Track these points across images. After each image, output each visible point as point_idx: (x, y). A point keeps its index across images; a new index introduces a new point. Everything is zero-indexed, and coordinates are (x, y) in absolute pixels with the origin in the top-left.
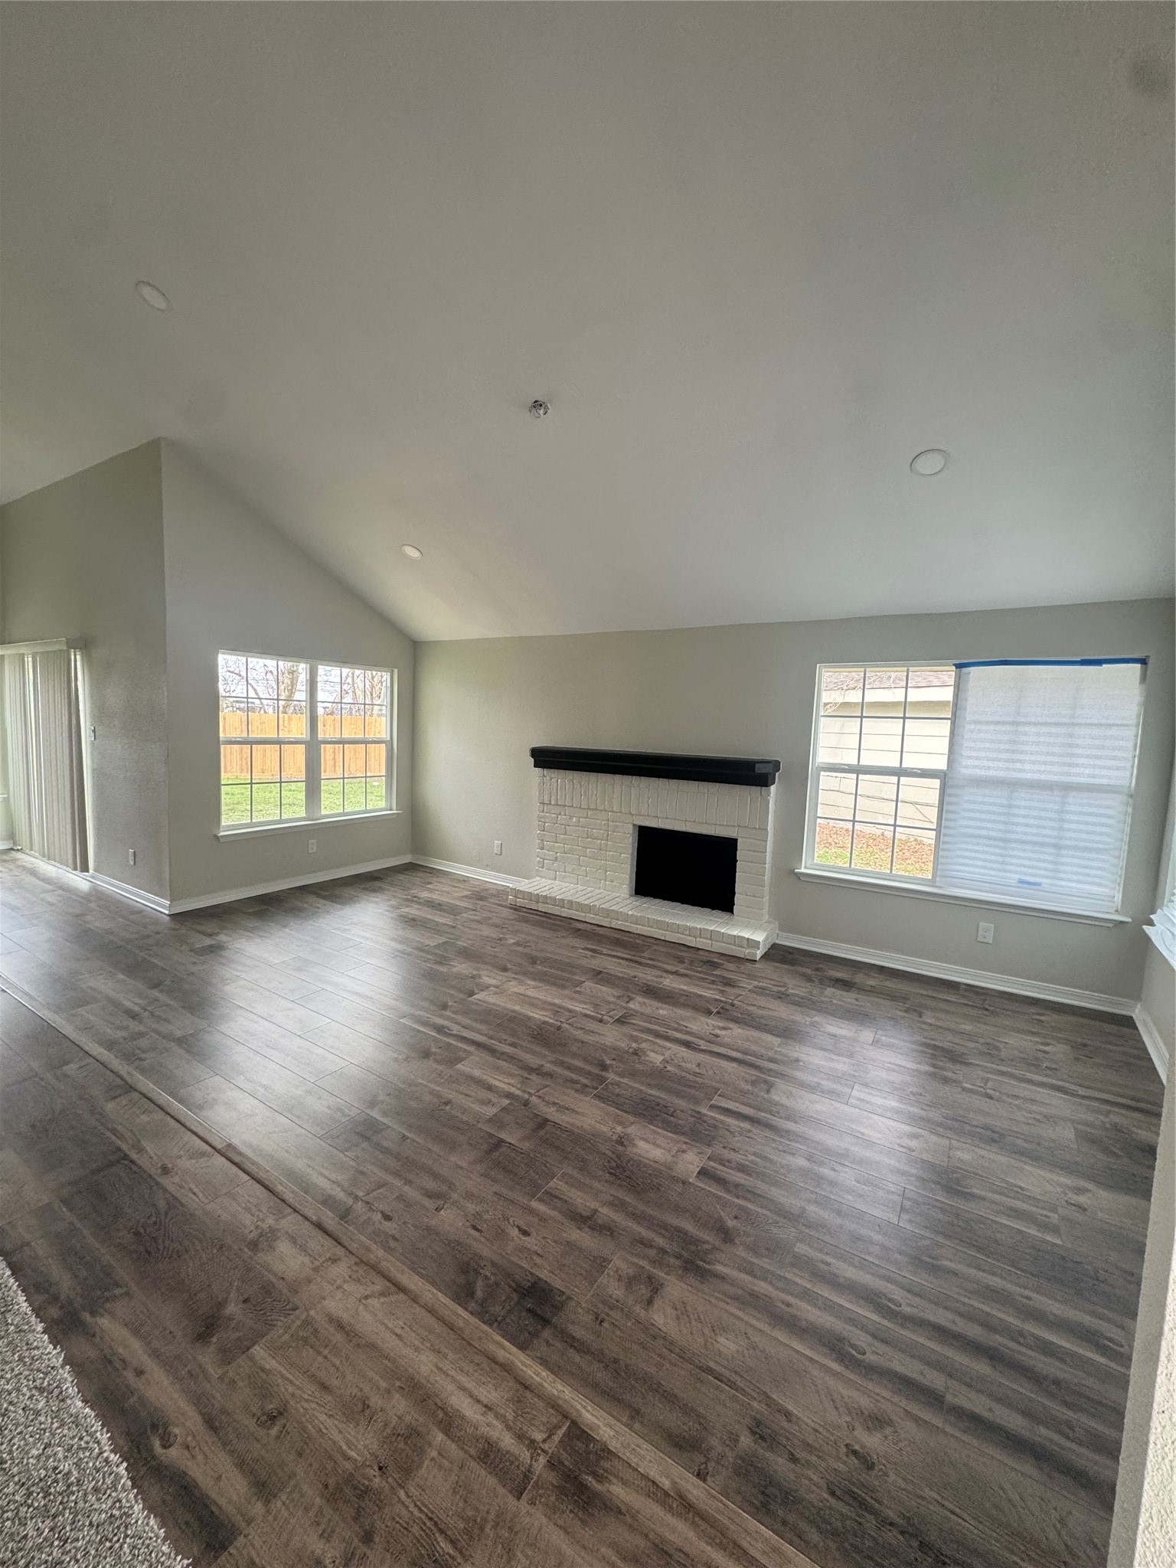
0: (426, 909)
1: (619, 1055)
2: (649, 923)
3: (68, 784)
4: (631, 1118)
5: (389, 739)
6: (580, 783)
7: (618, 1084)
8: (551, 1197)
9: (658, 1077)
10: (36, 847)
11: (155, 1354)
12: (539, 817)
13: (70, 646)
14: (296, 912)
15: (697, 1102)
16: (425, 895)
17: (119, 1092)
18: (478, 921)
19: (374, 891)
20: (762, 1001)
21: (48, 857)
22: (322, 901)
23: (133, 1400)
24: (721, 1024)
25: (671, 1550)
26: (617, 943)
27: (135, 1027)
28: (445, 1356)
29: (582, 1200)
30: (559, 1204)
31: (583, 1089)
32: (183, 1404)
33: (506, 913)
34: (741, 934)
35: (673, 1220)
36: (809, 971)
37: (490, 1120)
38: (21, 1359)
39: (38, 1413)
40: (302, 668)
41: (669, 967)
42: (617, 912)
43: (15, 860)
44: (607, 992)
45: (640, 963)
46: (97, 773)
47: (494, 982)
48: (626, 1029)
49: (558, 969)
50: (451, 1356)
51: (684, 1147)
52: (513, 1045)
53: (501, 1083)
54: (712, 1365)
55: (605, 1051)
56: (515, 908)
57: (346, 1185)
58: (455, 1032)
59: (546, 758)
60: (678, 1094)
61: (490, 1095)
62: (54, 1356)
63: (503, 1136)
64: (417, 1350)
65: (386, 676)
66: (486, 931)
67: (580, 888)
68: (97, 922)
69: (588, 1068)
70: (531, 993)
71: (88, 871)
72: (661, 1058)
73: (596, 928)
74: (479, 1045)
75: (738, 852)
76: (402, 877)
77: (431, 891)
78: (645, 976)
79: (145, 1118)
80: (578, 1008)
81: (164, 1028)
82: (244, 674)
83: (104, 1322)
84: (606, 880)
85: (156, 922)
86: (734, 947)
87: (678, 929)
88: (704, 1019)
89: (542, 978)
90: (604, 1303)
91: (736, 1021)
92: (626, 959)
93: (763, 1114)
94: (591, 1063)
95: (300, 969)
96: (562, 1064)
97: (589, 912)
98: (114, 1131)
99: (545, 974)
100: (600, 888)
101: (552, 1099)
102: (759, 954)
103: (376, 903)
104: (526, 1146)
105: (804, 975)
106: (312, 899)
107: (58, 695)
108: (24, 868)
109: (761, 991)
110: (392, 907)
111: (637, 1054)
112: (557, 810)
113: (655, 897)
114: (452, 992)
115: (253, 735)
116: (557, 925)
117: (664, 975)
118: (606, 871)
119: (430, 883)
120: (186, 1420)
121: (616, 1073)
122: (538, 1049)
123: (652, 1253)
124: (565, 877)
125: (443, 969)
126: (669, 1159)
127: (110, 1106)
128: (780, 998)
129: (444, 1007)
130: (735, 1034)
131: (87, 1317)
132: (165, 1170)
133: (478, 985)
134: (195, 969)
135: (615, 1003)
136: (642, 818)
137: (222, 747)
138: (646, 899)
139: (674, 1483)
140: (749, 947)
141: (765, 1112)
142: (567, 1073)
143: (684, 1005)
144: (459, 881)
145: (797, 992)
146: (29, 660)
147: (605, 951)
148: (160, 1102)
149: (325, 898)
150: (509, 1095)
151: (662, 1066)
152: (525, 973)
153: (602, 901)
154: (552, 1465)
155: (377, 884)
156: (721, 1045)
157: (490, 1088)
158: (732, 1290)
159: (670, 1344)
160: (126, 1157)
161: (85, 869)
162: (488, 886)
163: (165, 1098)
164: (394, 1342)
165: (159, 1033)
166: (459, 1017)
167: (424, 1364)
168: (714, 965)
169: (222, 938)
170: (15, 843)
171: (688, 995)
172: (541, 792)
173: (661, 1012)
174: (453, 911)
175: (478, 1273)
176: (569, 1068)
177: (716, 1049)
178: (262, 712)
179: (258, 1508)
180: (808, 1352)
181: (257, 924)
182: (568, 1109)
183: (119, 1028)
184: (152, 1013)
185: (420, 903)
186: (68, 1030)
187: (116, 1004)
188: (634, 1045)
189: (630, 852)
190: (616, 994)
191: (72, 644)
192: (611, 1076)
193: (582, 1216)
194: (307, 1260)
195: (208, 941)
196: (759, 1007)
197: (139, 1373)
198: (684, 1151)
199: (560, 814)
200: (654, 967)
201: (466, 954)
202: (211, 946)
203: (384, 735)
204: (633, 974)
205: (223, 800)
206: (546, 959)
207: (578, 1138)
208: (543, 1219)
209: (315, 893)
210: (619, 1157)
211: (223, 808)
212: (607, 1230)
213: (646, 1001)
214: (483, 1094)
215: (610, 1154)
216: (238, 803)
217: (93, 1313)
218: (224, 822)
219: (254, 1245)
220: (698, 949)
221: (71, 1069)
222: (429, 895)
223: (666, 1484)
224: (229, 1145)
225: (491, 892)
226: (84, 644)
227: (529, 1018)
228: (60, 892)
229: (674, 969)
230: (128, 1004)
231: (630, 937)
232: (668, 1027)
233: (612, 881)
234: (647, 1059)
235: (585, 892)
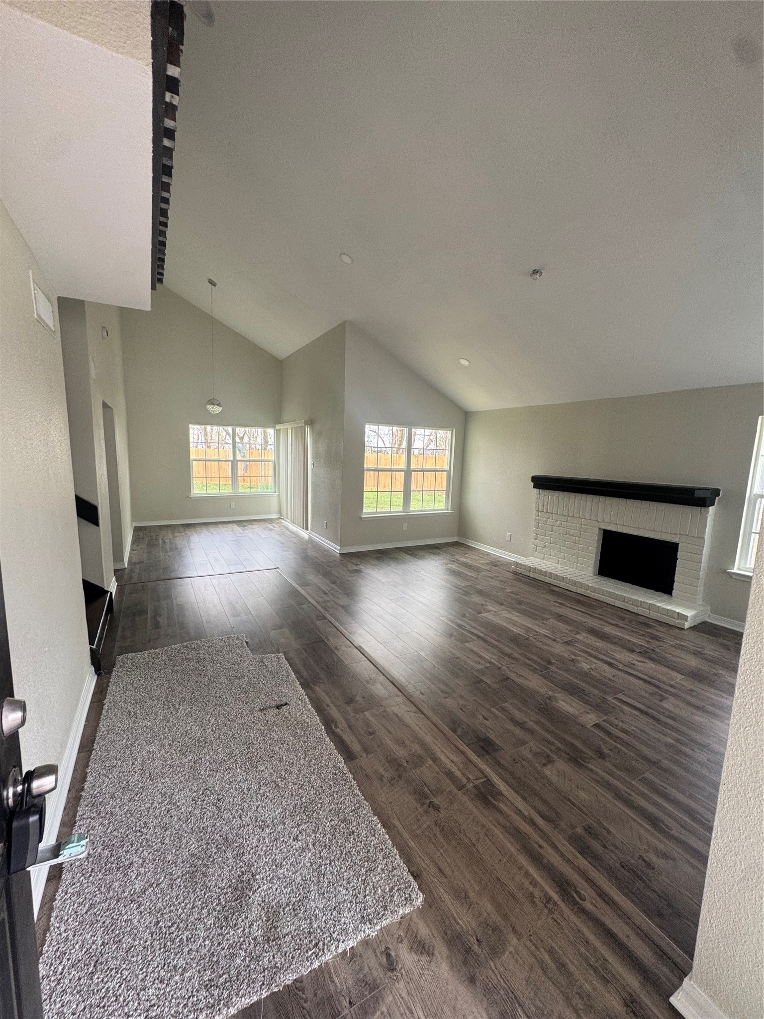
0: (462, 566)
1: (561, 660)
2: (603, 593)
3: (302, 489)
4: (559, 690)
5: (448, 469)
6: (563, 499)
7: (556, 673)
8: (503, 709)
9: (584, 675)
10: (289, 517)
11: (332, 702)
12: (536, 520)
13: (305, 424)
14: (395, 560)
15: (605, 693)
16: (463, 559)
17: (321, 618)
18: (491, 577)
19: (434, 554)
20: (678, 653)
21: (293, 522)
22: (408, 556)
23: (326, 712)
24: (640, 659)
25: (522, 832)
26: (578, 602)
27: (325, 597)
28: (438, 740)
29: (518, 715)
30: (507, 713)
31: (534, 670)
32: (341, 718)
33: (510, 575)
34: (674, 609)
35: (569, 738)
36: (729, 643)
37: (478, 670)
38: (293, 689)
39: (299, 705)
40: (406, 430)
41: (611, 621)
42: (581, 583)
43: (281, 523)
44: (562, 626)
45: (591, 616)
46: (313, 483)
47: (494, 609)
48: (570, 648)
49: (534, 609)
50: (440, 740)
51: (589, 711)
52: (498, 641)
53: (487, 656)
54: (571, 798)
55: (552, 655)
56: (515, 573)
57: (406, 678)
58: (467, 629)
59: (541, 483)
60: (595, 687)
61: (480, 660)
62: (303, 692)
63: (483, 678)
64: (426, 734)
65: (449, 433)
66: (495, 583)
67: (560, 566)
68: (311, 552)
69: (541, 661)
70: (514, 618)
71: (308, 530)
72: (589, 667)
73: (566, 592)
74: (479, 637)
75: (679, 553)
76: (451, 549)
77: (466, 558)
78: (593, 623)
79: (330, 629)
80: (542, 631)
81: (336, 600)
82: (377, 432)
83: (317, 688)
84: (577, 563)
85: (334, 556)
86: (667, 617)
87: (624, 599)
88: (627, 654)
89: (524, 613)
90: (519, 756)
91: (653, 660)
92: (582, 612)
93: (651, 710)
94: (542, 659)
95: (394, 586)
96: (525, 656)
97: (563, 581)
98: (319, 631)
99: (526, 610)
100: (573, 568)
101: (514, 670)
102: (687, 625)
103: (435, 560)
104: (495, 686)
105: (722, 645)
106: (403, 554)
107: (300, 446)
108: (285, 527)
109: (681, 648)
110: (443, 563)
111: (573, 662)
112: (547, 515)
113: (613, 578)
114: (470, 611)
115: (380, 467)
116: (540, 586)
117: (608, 625)
118: (578, 557)
119: (466, 554)
120: (342, 723)
121: (557, 668)
122: (512, 646)
123: (553, 748)
124: (549, 558)
125: (467, 598)
126: (577, 713)
127: (318, 623)
128: (695, 654)
129: (464, 616)
130: (650, 667)
131: (311, 685)
132: (337, 649)
133: (484, 609)
134: (349, 579)
135: (567, 633)
136: (605, 524)
137: (365, 472)
138: (604, 578)
139: (529, 814)
140: (678, 619)
141: (653, 710)
142: (526, 661)
143: (615, 644)
144: (484, 555)
145: (711, 654)
146: (290, 431)
147: (568, 605)
148: (336, 625)
149: (410, 555)
150: (490, 663)
151: (588, 671)
152: (513, 608)
153: (572, 576)
154: (475, 787)
155: (437, 551)
156: (634, 669)
157: (481, 657)
158: (595, 777)
159: (551, 783)
160: (323, 641)
161: (307, 529)
162: (500, 559)
163: (337, 624)
164: (417, 728)
165: (334, 601)
166: (470, 622)
167: (429, 739)
168: (648, 626)
169: (361, 567)
170: (281, 516)
171: (620, 639)
172: (538, 503)
173: (597, 644)
174: (477, 570)
175: (459, 725)
176: (529, 659)
177: (630, 671)
178: (386, 453)
179: (364, 755)
180: (633, 816)
181: (377, 562)
182: (522, 677)
183: (320, 597)
184: (332, 594)
185: (459, 564)
186: (303, 592)
187: (319, 588)
188: (573, 657)
189: (596, 546)
190: (569, 628)
191: (306, 423)
192: (553, 668)
193: (517, 722)
194: (386, 692)
195: (355, 568)
196: (674, 656)
197: (328, 706)
198: (588, 713)
199: (549, 518)
200: (601, 619)
201: (481, 593)
202: (356, 570)
203: (446, 467)
204: (584, 620)
205: (364, 501)
206: (528, 603)
207: (523, 689)
208: (496, 717)
209: (404, 552)
210: (546, 704)
211: (364, 505)
212: (531, 732)
213: (588, 636)
214: (476, 659)
215: (541, 702)
216: (371, 503)
217: (314, 685)
218: (364, 511)
219: (368, 682)
220: (638, 615)
221: (305, 606)
222: (465, 560)
223: (526, 814)
224: (360, 646)
225: (502, 562)
226: (311, 422)
227: (511, 631)
228: (298, 538)
229: (616, 623)
230: (323, 588)
231: (589, 600)
232: (600, 652)
233: (582, 564)
234: (579, 665)
235: (561, 569)
